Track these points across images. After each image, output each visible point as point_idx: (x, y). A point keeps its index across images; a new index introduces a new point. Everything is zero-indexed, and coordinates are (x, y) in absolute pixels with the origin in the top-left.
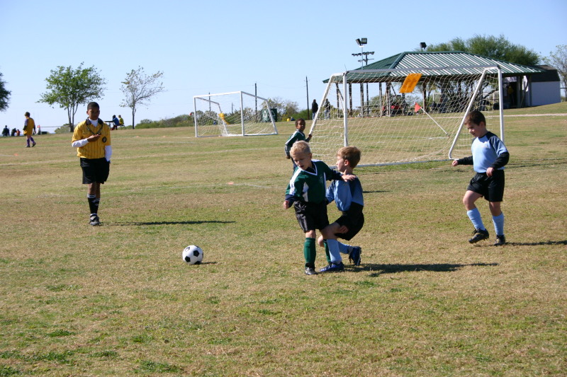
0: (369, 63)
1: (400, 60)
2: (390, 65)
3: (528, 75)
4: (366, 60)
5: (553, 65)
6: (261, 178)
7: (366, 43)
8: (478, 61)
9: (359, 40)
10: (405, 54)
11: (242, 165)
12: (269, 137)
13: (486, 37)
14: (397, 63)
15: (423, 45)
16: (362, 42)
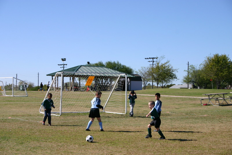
0: (65, 69)
1: (79, 68)
2: (75, 70)
3: (130, 78)
4: (64, 67)
5: (140, 74)
6: (23, 116)
7: (65, 60)
8: (111, 71)
9: (62, 59)
10: (81, 66)
11: (14, 110)
12: (24, 97)
13: (112, 62)
14: (78, 70)
15: (89, 63)
16: (64, 60)
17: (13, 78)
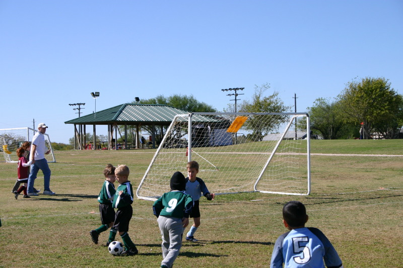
1: (123, 109)
2: (115, 112)
5: (226, 117)
7: (98, 96)
9: (93, 93)
10: (126, 105)
13: (181, 96)
14: (121, 112)
15: (137, 99)
16: (95, 95)
17: (29, 128)
